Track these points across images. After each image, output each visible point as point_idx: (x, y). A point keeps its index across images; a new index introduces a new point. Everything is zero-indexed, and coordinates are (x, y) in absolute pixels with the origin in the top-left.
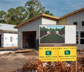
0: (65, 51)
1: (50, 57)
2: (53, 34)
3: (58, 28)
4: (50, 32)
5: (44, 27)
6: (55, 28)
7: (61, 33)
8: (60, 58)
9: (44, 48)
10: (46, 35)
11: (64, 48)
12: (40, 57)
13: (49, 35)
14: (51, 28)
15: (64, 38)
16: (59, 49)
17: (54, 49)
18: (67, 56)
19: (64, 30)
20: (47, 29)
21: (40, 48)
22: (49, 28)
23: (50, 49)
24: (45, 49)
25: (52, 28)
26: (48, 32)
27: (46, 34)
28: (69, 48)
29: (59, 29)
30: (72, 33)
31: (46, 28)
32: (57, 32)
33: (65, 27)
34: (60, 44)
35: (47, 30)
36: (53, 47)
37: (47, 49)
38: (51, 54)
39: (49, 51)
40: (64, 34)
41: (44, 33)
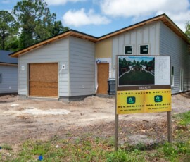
0: (156, 97)
1: (133, 106)
2: (137, 69)
3: (144, 61)
4: (134, 67)
5: (124, 59)
6: (140, 61)
7: (149, 68)
10: (128, 72)
11: (154, 92)
12: (119, 107)
13: (131, 71)
14: (134, 61)
16: (147, 93)
17: (139, 93)
18: (158, 105)
19: (154, 63)
20: (130, 62)
21: (118, 92)
22: (132, 61)
24: (126, 94)
25: (137, 60)
26: (130, 67)
27: (128, 69)
28: (160, 92)
29: (146, 62)
31: (127, 60)
32: (144, 67)
33: (154, 59)
34: (148, 86)
36: (138, 91)
37: (129, 94)
38: (134, 102)
39: (132, 97)
40: (153, 69)
41: (125, 68)
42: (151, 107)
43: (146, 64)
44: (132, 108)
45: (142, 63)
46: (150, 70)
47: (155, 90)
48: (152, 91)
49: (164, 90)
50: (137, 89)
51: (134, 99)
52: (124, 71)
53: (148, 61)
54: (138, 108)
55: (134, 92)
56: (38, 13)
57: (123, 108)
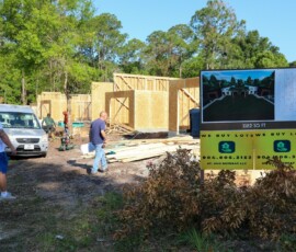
0: (276, 143)
1: (230, 158)
2: (239, 94)
3: (253, 78)
4: (231, 89)
5: (213, 77)
6: (245, 79)
7: (264, 90)
8: (261, 160)
9: (214, 133)
10: (221, 99)
11: (272, 134)
13: (227, 97)
14: (233, 79)
15: (273, 107)
16: (258, 135)
17: (242, 136)
18: (281, 157)
19: (273, 82)
20: (223, 81)
21: (202, 133)
22: (229, 80)
23: (230, 135)
24: (218, 136)
25: (237, 78)
26: (225, 90)
27: (220, 94)
29: (256, 81)
31: (218, 78)
32: (252, 89)
33: (273, 74)
34: (260, 123)
35: (223, 84)
36: (239, 132)
37: (223, 136)
38: (233, 151)
39: (229, 142)
40: (273, 93)
43: (256, 83)
44: (228, 160)
45: (249, 82)
46: (265, 94)
47: (275, 131)
48: (268, 132)
49: (294, 131)
50: (239, 127)
52: (213, 97)
53: (261, 78)
54: (240, 161)
55: (232, 132)
57: (211, 160)
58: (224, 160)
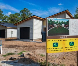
0: (70, 42)
1: (57, 48)
2: (59, 26)
4: (57, 25)
5: (51, 20)
6: (61, 22)
7: (66, 26)
8: (66, 49)
9: (51, 40)
10: (53, 28)
11: (69, 40)
12: (48, 49)
13: (56, 27)
14: (57, 21)
15: (69, 31)
16: (65, 40)
17: (60, 40)
18: (71, 47)
19: (69, 23)
20: (54, 22)
21: (47, 40)
23: (57, 40)
24: (53, 41)
25: (59, 21)
26: (55, 25)
27: (53, 26)
28: (73, 40)
29: (64, 22)
30: (75, 26)
32: (63, 25)
33: (69, 20)
34: (65, 36)
36: (59, 39)
37: (54, 41)
38: (58, 46)
40: (69, 27)
41: (52, 26)
42: (68, 49)
44: (56, 49)
46: (67, 27)
47: (70, 39)
48: (68, 39)
49: (75, 39)
51: (57, 44)
52: (51, 27)
54: (60, 49)
55: (57, 39)
56: (27, 13)
57: (50, 50)
58: (54, 50)
